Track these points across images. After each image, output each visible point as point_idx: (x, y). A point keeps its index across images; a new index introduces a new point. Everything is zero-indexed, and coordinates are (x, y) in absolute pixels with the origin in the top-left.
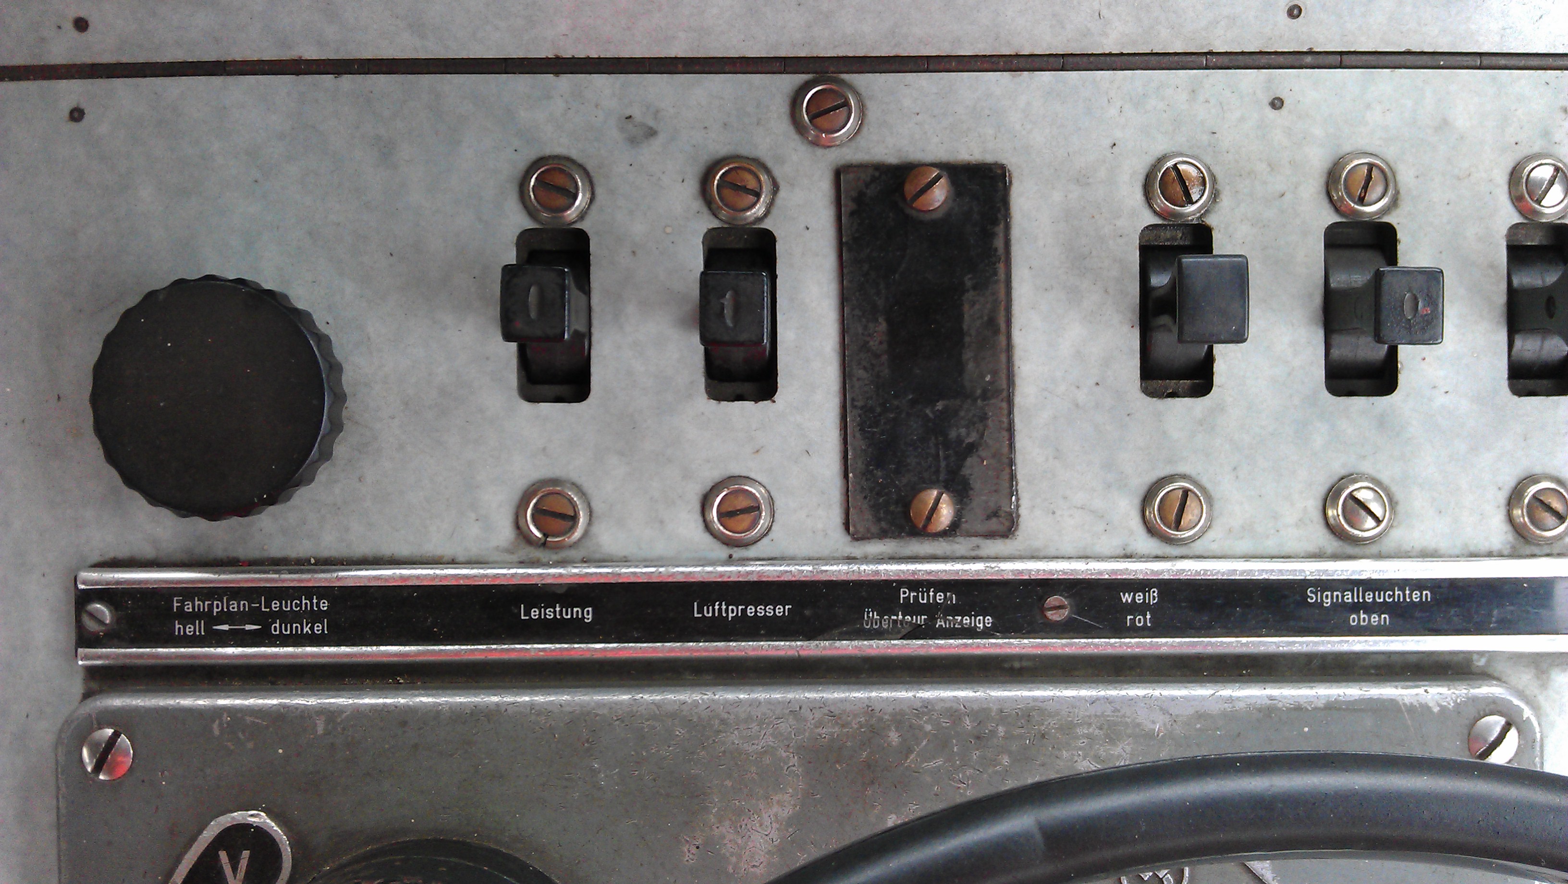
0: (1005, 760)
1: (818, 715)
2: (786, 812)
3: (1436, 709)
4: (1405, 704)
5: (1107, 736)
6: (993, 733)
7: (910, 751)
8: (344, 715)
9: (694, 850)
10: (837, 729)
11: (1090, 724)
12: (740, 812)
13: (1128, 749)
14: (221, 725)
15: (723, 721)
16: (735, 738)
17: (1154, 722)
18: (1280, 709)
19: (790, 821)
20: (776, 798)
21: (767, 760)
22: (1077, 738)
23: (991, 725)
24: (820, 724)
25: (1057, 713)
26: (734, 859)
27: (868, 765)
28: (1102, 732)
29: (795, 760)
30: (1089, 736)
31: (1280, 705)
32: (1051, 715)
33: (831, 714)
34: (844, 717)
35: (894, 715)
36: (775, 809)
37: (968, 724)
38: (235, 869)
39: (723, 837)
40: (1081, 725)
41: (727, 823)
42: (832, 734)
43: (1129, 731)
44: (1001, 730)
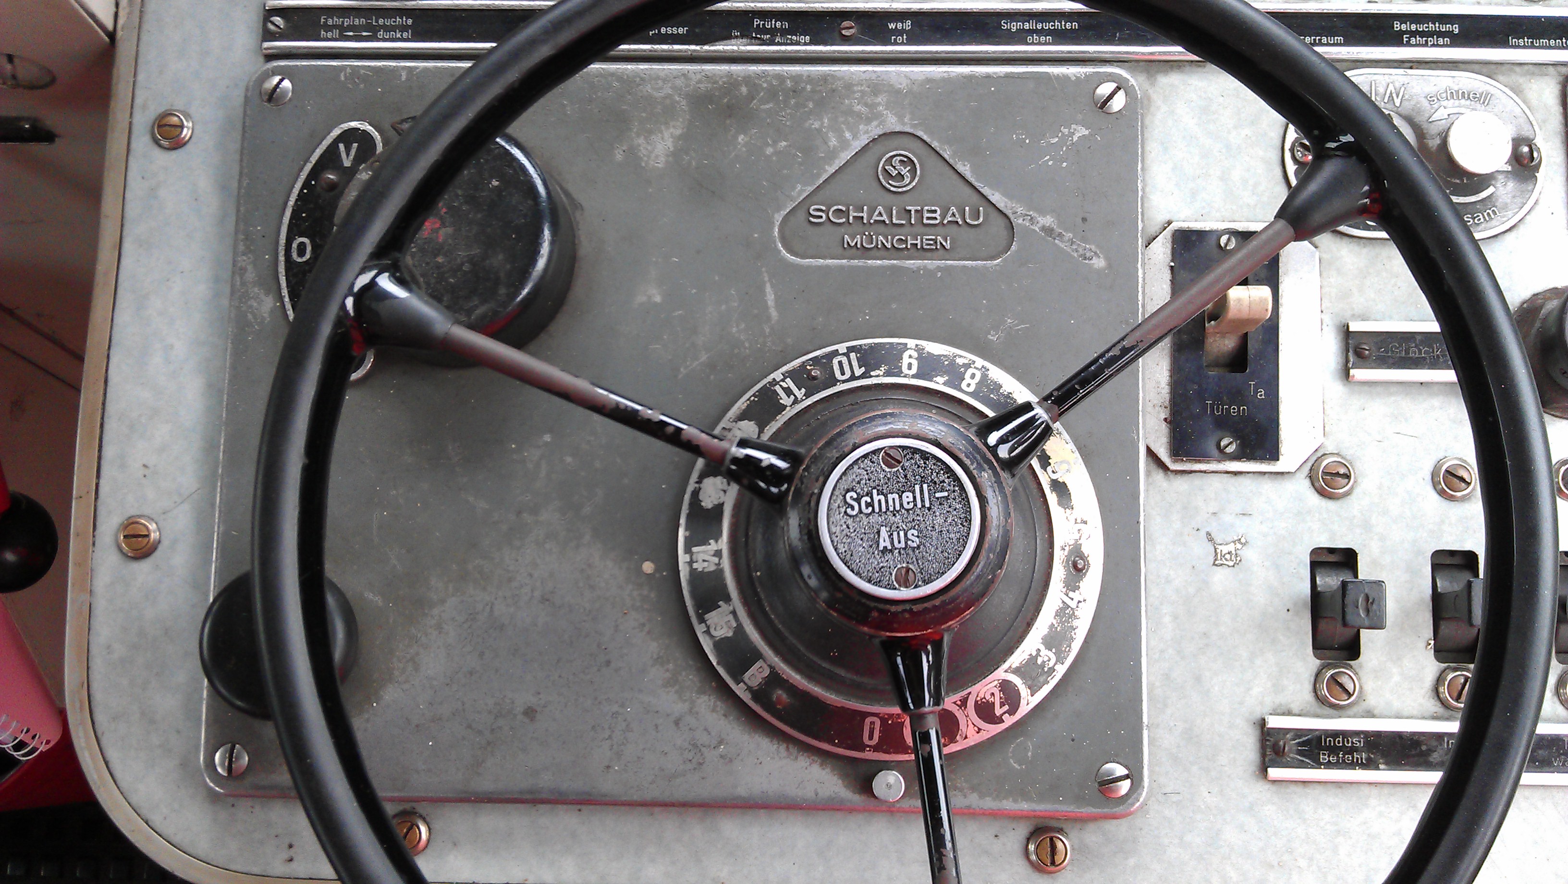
0: (811, 105)
1: (699, 76)
2: (678, 132)
3: (1074, 78)
4: (1054, 75)
5: (872, 91)
6: (804, 89)
7: (753, 98)
8: (418, 70)
9: (622, 153)
10: (710, 85)
11: (862, 85)
12: (650, 132)
13: (885, 100)
14: (345, 74)
15: (642, 79)
16: (648, 88)
17: (901, 84)
18: (977, 77)
19: (680, 138)
20: (672, 124)
21: (668, 101)
22: (854, 92)
23: (803, 85)
24: (699, 82)
25: (843, 78)
26: (645, 159)
27: (729, 107)
28: (869, 89)
29: (684, 103)
30: (861, 91)
31: (977, 74)
32: (839, 79)
33: (707, 77)
34: (714, 78)
35: (744, 78)
36: (672, 130)
37: (789, 83)
38: (348, 155)
39: (639, 145)
40: (857, 85)
41: (643, 137)
42: (707, 87)
43: (885, 89)
44: (809, 87)
